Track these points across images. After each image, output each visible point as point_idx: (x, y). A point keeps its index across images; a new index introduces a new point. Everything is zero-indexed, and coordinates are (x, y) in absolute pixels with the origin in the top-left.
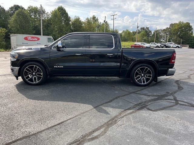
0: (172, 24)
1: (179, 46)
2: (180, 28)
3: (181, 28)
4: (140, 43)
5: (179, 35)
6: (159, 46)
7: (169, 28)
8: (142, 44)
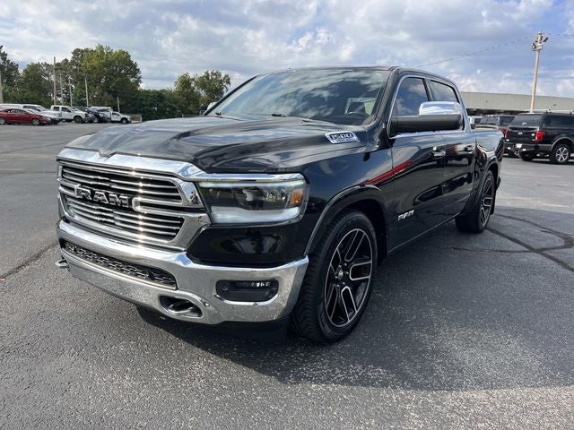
0: (78, 50)
1: (128, 117)
2: (105, 65)
3: (108, 64)
4: (23, 105)
5: (107, 84)
6: (83, 117)
7: (73, 62)
8: (29, 107)
